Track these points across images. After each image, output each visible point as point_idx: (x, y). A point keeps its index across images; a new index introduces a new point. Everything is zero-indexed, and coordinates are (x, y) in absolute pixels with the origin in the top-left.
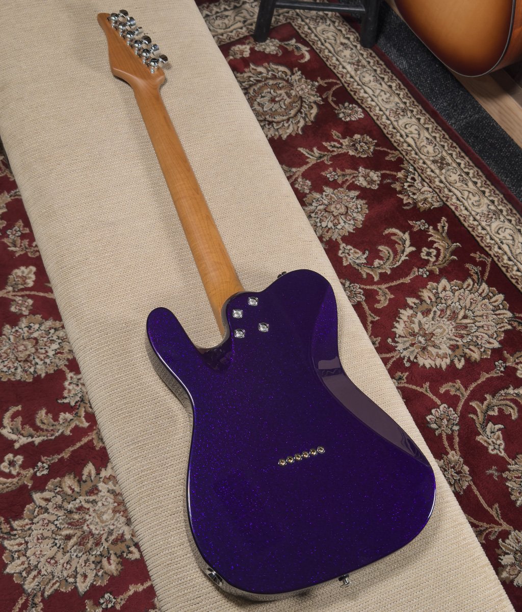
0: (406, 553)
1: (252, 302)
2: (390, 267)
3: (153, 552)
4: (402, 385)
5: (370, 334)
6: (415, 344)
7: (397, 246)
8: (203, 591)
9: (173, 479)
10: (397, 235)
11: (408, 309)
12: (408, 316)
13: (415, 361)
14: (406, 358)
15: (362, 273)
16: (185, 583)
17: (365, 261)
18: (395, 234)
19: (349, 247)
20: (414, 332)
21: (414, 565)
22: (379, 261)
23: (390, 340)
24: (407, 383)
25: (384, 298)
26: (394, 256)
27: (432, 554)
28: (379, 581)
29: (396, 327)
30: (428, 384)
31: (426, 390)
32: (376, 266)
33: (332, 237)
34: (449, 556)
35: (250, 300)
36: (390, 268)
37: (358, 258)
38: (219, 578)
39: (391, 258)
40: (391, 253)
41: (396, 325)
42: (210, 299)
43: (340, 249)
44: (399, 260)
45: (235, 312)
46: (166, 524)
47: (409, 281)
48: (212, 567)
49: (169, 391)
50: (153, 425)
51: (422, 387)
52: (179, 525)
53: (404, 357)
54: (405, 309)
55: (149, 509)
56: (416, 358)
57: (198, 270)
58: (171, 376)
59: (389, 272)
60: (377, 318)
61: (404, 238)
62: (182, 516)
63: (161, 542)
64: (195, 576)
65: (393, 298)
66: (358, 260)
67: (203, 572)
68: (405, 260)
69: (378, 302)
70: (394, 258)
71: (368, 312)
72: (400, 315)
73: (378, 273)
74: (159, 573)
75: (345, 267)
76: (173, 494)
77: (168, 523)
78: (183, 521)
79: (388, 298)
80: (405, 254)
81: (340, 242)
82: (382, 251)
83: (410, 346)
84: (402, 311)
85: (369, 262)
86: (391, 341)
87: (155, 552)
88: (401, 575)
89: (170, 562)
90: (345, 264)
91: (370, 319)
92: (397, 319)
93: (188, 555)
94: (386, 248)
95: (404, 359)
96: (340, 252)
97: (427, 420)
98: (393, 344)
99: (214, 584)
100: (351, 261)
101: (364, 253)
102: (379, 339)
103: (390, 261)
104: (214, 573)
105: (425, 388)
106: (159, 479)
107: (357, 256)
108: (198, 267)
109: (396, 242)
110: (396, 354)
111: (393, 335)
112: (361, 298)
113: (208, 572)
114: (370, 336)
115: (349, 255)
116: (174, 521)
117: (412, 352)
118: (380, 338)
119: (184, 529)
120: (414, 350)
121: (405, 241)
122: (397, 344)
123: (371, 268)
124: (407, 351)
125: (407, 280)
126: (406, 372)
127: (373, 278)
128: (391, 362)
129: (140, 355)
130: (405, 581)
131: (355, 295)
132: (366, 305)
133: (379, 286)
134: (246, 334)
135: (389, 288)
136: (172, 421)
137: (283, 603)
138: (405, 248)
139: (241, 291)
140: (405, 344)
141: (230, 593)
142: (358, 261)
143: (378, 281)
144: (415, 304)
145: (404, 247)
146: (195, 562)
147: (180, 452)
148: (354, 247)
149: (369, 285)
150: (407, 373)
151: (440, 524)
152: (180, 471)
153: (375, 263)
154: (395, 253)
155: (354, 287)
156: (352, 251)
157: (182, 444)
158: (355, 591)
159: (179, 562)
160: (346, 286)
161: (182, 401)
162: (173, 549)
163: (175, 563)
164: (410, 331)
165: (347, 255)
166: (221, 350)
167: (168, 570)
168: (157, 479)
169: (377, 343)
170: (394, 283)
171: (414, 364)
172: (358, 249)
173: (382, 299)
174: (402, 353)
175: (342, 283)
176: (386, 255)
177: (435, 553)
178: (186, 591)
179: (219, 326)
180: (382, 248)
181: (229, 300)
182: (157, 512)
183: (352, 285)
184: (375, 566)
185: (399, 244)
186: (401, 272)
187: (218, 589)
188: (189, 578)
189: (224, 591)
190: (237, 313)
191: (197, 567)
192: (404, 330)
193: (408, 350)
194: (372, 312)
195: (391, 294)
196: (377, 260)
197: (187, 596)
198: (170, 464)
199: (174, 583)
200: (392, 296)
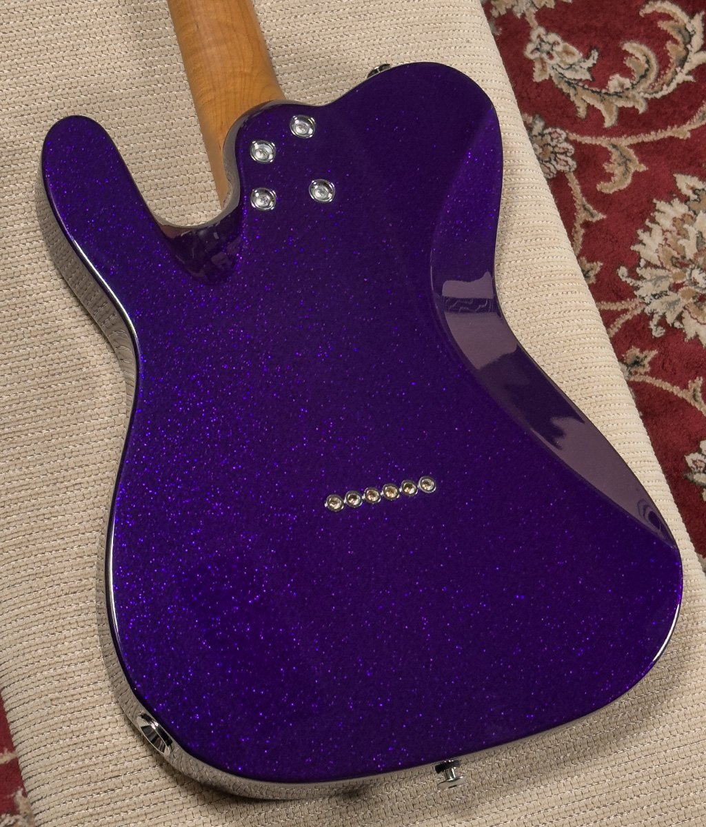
0: (595, 731)
1: (301, 128)
2: (647, 96)
3: (20, 671)
4: (638, 379)
5: (578, 252)
6: (681, 285)
7: (669, 45)
8: (126, 764)
9: (79, 515)
10: (672, 19)
11: (676, 202)
12: (675, 219)
13: (677, 325)
14: (656, 318)
15: (578, 103)
16: (86, 744)
17: (587, 76)
18: (667, 17)
19: (553, 37)
20: (684, 257)
21: (612, 757)
22: (622, 80)
23: (623, 271)
24: (652, 374)
25: (622, 169)
26: (660, 70)
27: (655, 738)
28: (528, 783)
29: (641, 242)
30: (699, 381)
31: (694, 396)
32: (612, 91)
33: (515, 10)
34: (694, 747)
35: (297, 122)
36: (646, 99)
37: (571, 67)
38: (165, 737)
39: (652, 76)
40: (653, 61)
41: (643, 236)
42: (199, 112)
43: (530, 41)
44: (671, 81)
45: (257, 146)
46: (53, 612)
47: (689, 135)
48: (153, 711)
49: (85, 317)
50: (40, 390)
51: (685, 387)
52: (83, 616)
53: (652, 314)
54: (669, 201)
55: (17, 576)
56: (680, 318)
57: (178, 39)
58: (93, 282)
59: (642, 108)
60: (600, 216)
61: (690, 29)
62: (93, 598)
63: (40, 651)
64: (110, 730)
65: (645, 173)
66: (570, 71)
67: (130, 724)
68: (685, 83)
69: (608, 177)
70: (659, 75)
71: (579, 198)
72: (656, 213)
73: (614, 108)
74: (30, 717)
75: (538, 84)
76: (75, 549)
77: (59, 609)
78: (94, 609)
79: (633, 170)
80: (688, 67)
81: (533, 21)
82: (632, 55)
83: (670, 289)
84: (661, 205)
85: (598, 80)
86: (626, 274)
87: (25, 670)
88: (579, 776)
89: (57, 694)
90: (538, 77)
91: (582, 216)
92: (647, 223)
93: (100, 684)
94: (644, 48)
95: (651, 318)
96: (530, 47)
97: (687, 464)
98: (630, 281)
99: (153, 752)
100: (553, 73)
101: (587, 56)
102: (598, 266)
103: (649, 82)
104: (155, 725)
105: (692, 390)
106: (45, 511)
107: (570, 60)
108: (179, 30)
109: (669, 37)
110: (634, 305)
111: (633, 261)
112: (567, 165)
113: (141, 723)
114: (578, 257)
115: (551, 57)
116: (74, 607)
117: (673, 304)
118: (600, 264)
119: (95, 626)
120: (679, 300)
121: (691, 36)
122: (639, 283)
123: (599, 93)
124: (661, 300)
125: (683, 132)
126: (651, 349)
127: (602, 119)
128: (620, 322)
129: (22, 225)
130: (585, 790)
131: (553, 156)
132: (576, 181)
133: (614, 140)
134: (279, 202)
135: (638, 148)
136: (85, 387)
137: (305, 809)
138: (688, 54)
139: (276, 100)
140: (659, 282)
141: (186, 773)
142: (569, 75)
143: (613, 127)
144: (694, 191)
145: (688, 51)
146: (114, 700)
147: (99, 459)
148: (566, 38)
149: (590, 135)
150: (654, 353)
151: (681, 677)
152: (96, 500)
153: (610, 83)
154: (664, 62)
155: (555, 136)
156: (559, 49)
157: (107, 441)
158: (470, 799)
159: (79, 696)
160: (535, 132)
161: (114, 344)
162: (66, 668)
163: (70, 699)
164: (675, 254)
165: (545, 56)
166: (216, 235)
167: (51, 711)
168: (42, 511)
169: (592, 274)
170: (652, 137)
171: (673, 332)
172: (573, 44)
173: (618, 171)
174: (647, 304)
175: (525, 123)
176: (640, 65)
177: (661, 736)
178: (87, 761)
179: (216, 179)
180: (634, 48)
181: (246, 119)
182: (34, 584)
183: (550, 130)
184: (521, 752)
185: (676, 42)
186: (670, 110)
187: (162, 762)
188: (96, 733)
189: (173, 769)
190: (262, 151)
191: (118, 711)
192: (660, 249)
193: (665, 298)
194: (588, 201)
195: (642, 161)
196: (617, 76)
197: (89, 772)
198: (73, 482)
199: (61, 742)
200: (643, 168)
